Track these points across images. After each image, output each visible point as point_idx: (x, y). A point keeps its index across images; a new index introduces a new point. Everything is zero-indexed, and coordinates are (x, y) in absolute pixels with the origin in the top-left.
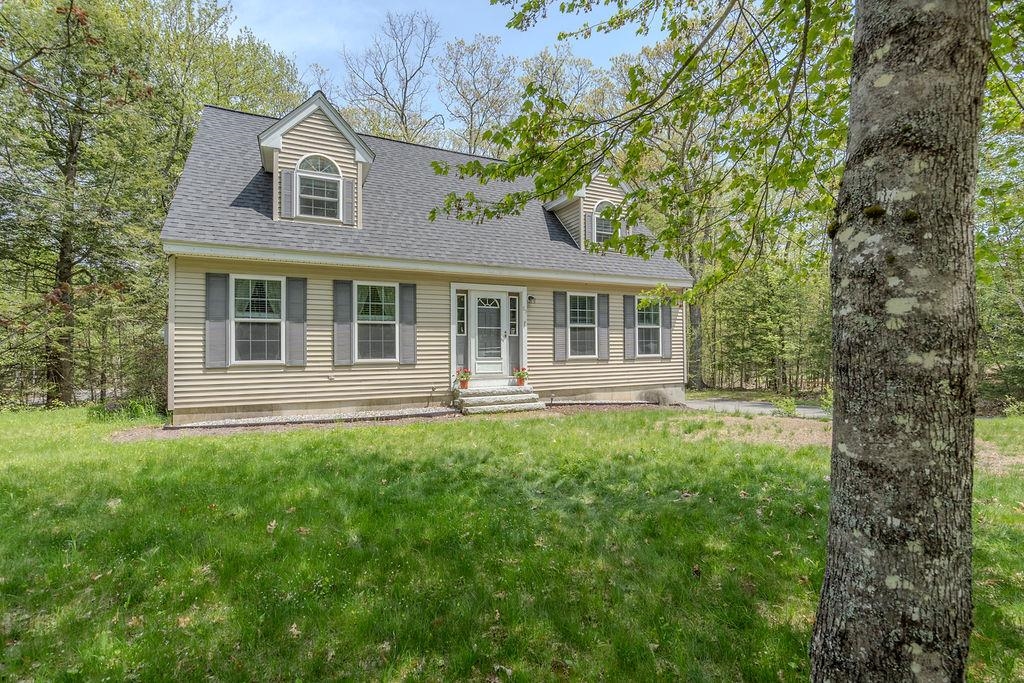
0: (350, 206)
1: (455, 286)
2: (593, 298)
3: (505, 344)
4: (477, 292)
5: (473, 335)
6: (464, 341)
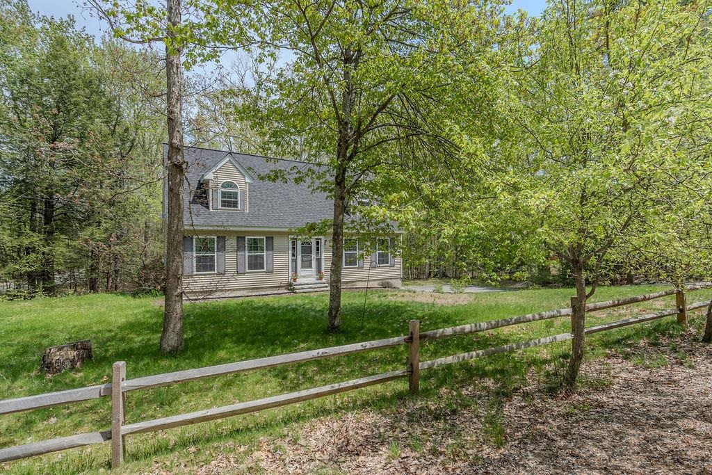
0: (243, 201)
1: (291, 237)
3: (314, 262)
4: (301, 239)
5: (299, 258)
6: (295, 261)
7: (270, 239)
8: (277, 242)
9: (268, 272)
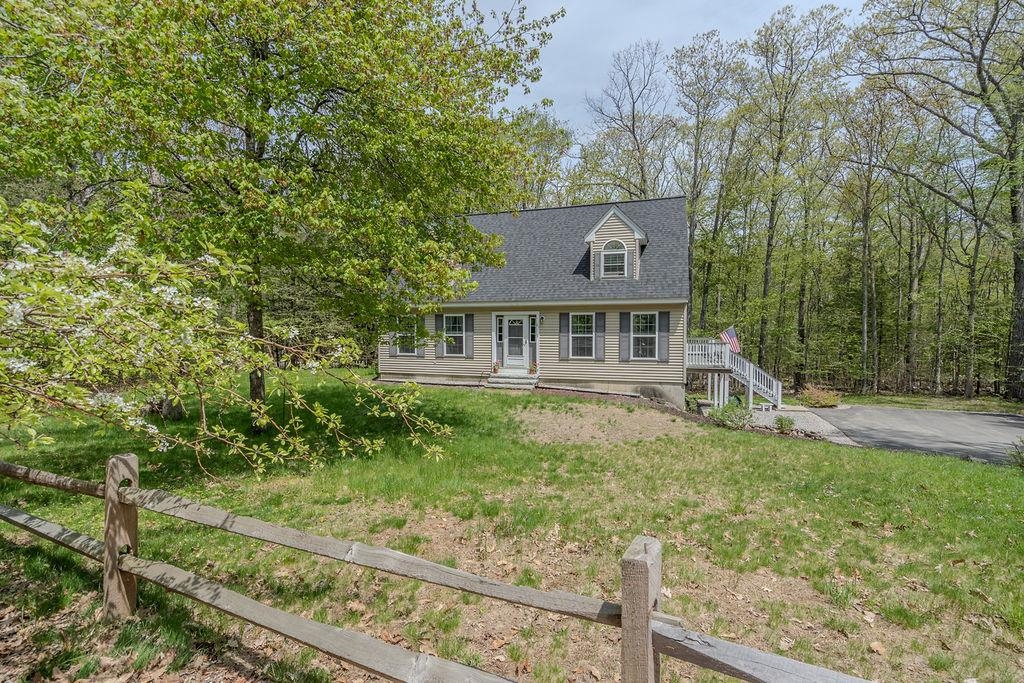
1: (494, 314)
2: (592, 316)
3: (526, 349)
4: (508, 317)
5: (506, 341)
6: (500, 346)
7: (470, 317)
8: (478, 321)
9: (467, 358)
